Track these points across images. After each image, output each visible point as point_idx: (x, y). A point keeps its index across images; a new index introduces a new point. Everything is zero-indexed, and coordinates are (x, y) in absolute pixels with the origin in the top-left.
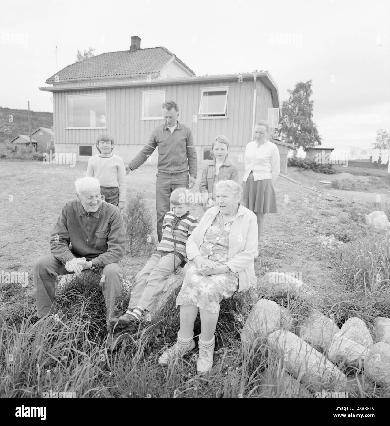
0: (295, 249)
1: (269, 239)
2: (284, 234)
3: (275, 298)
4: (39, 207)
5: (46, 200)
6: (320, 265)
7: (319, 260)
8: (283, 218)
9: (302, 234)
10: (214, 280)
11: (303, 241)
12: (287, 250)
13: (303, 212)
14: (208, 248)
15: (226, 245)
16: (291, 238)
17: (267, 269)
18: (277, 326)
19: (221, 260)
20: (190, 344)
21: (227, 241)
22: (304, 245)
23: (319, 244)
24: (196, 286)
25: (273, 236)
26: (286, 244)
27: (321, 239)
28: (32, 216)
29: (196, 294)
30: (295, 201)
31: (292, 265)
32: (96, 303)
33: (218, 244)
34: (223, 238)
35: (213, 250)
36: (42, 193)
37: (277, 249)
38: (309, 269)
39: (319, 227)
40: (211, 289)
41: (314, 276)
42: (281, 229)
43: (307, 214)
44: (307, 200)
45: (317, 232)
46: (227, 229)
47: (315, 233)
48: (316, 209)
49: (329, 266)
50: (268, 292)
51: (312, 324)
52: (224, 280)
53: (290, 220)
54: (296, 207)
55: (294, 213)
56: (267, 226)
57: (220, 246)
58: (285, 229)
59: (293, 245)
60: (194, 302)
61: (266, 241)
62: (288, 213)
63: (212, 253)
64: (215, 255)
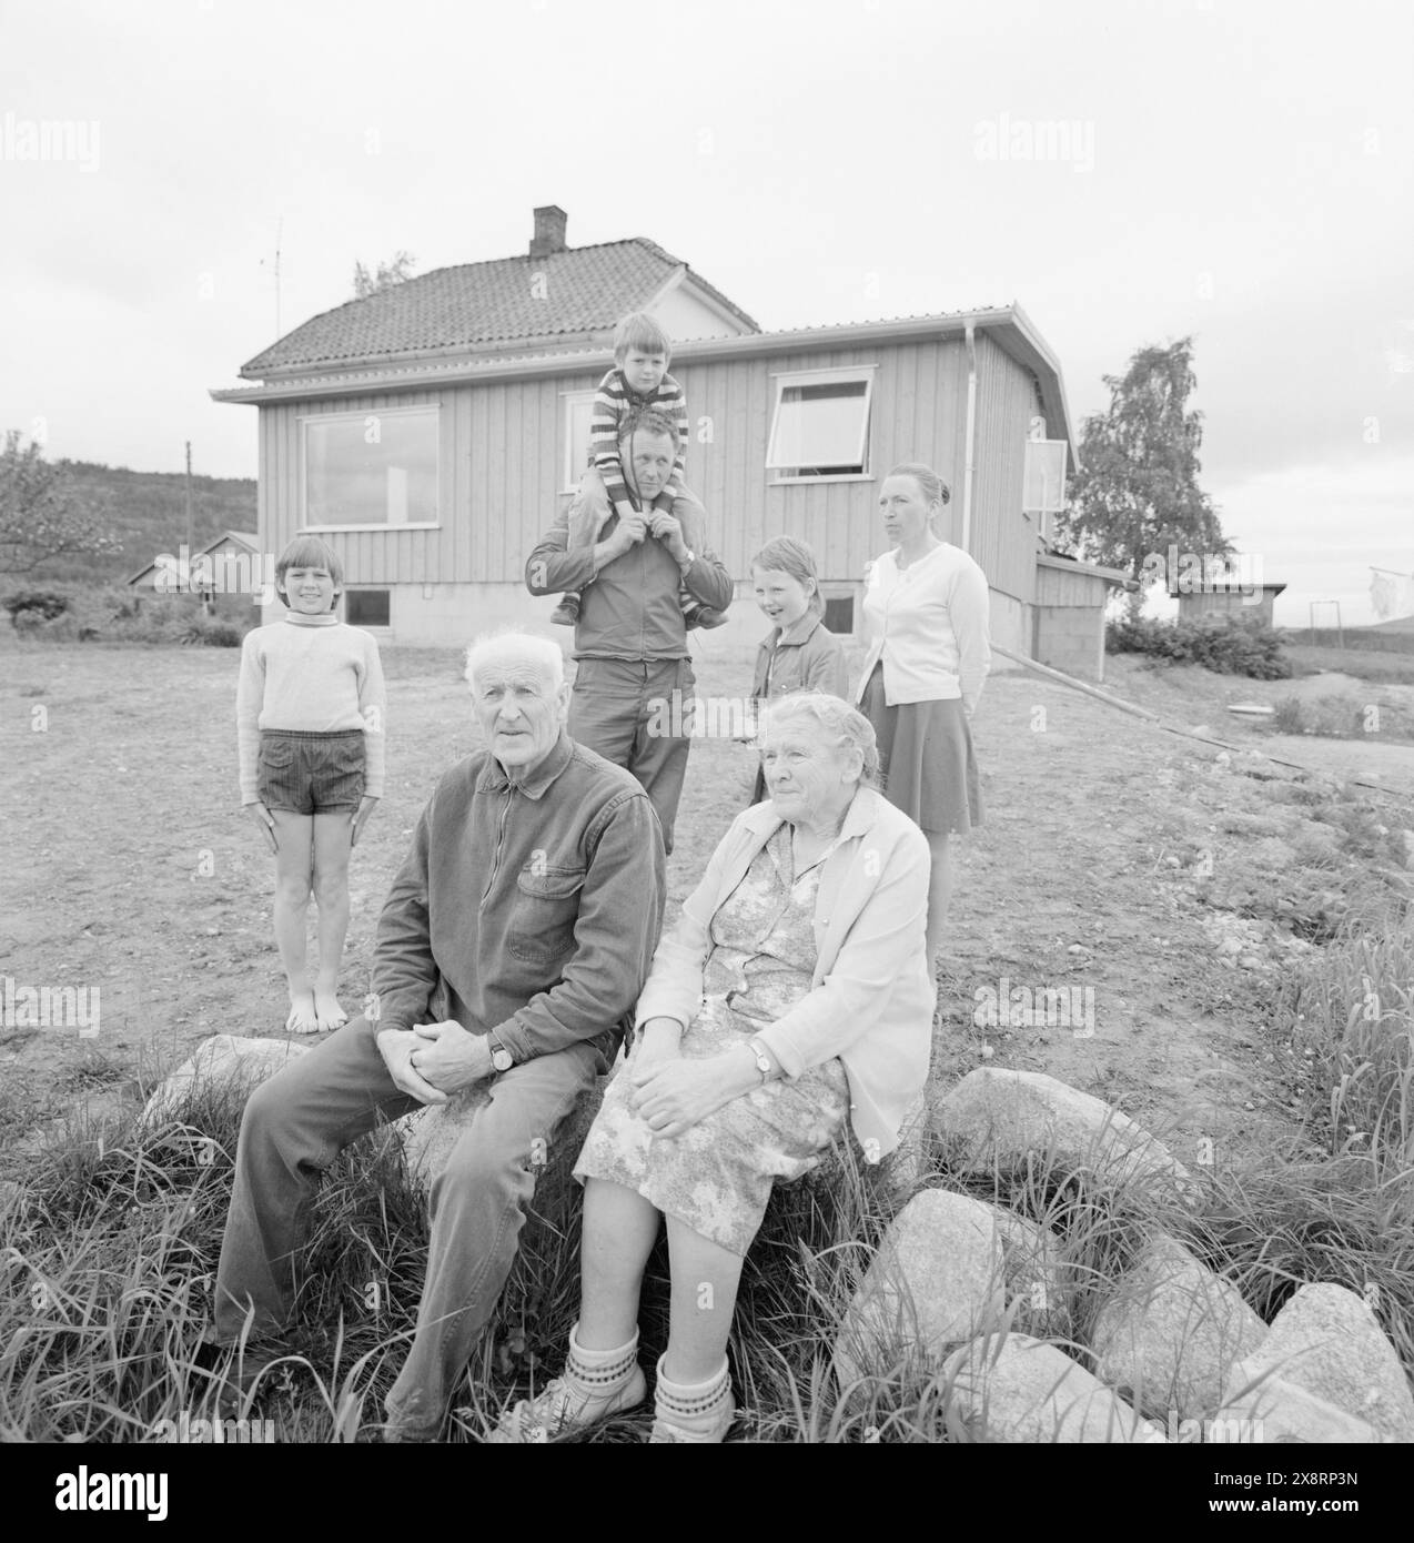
0: (1111, 968)
1: (1009, 928)
2: (1069, 909)
3: (997, 1178)
4: (161, 811)
5: (196, 784)
6: (1209, 1036)
7: (1202, 1016)
8: (1068, 848)
9: (1142, 909)
11: (1144, 935)
12: (1077, 976)
13: (1152, 824)
14: (730, 967)
16: (1098, 925)
17: (988, 1050)
20: (619, 1380)
22: (1146, 954)
23: (1210, 951)
25: (1026, 919)
26: (1076, 948)
27: (1217, 932)
28: (131, 843)
29: (647, 1143)
30: (1122, 780)
33: (763, 954)
34: (781, 935)
35: (747, 976)
36: (186, 759)
37: (1037, 970)
38: (1160, 1051)
39: (1212, 883)
41: (1182, 1082)
42: (1060, 889)
43: (1167, 831)
44: (1168, 777)
45: (1203, 901)
46: (801, 893)
47: (1196, 904)
48: (1206, 810)
49: (1246, 1040)
50: (972, 1151)
51: (1146, 1306)
53: (1097, 855)
54: (1124, 802)
55: (1115, 827)
56: (1004, 879)
57: (767, 961)
58: (1074, 889)
59: (1100, 955)
60: (629, 1174)
61: (998, 936)
62: (1093, 827)
63: (743, 987)
64: (756, 991)
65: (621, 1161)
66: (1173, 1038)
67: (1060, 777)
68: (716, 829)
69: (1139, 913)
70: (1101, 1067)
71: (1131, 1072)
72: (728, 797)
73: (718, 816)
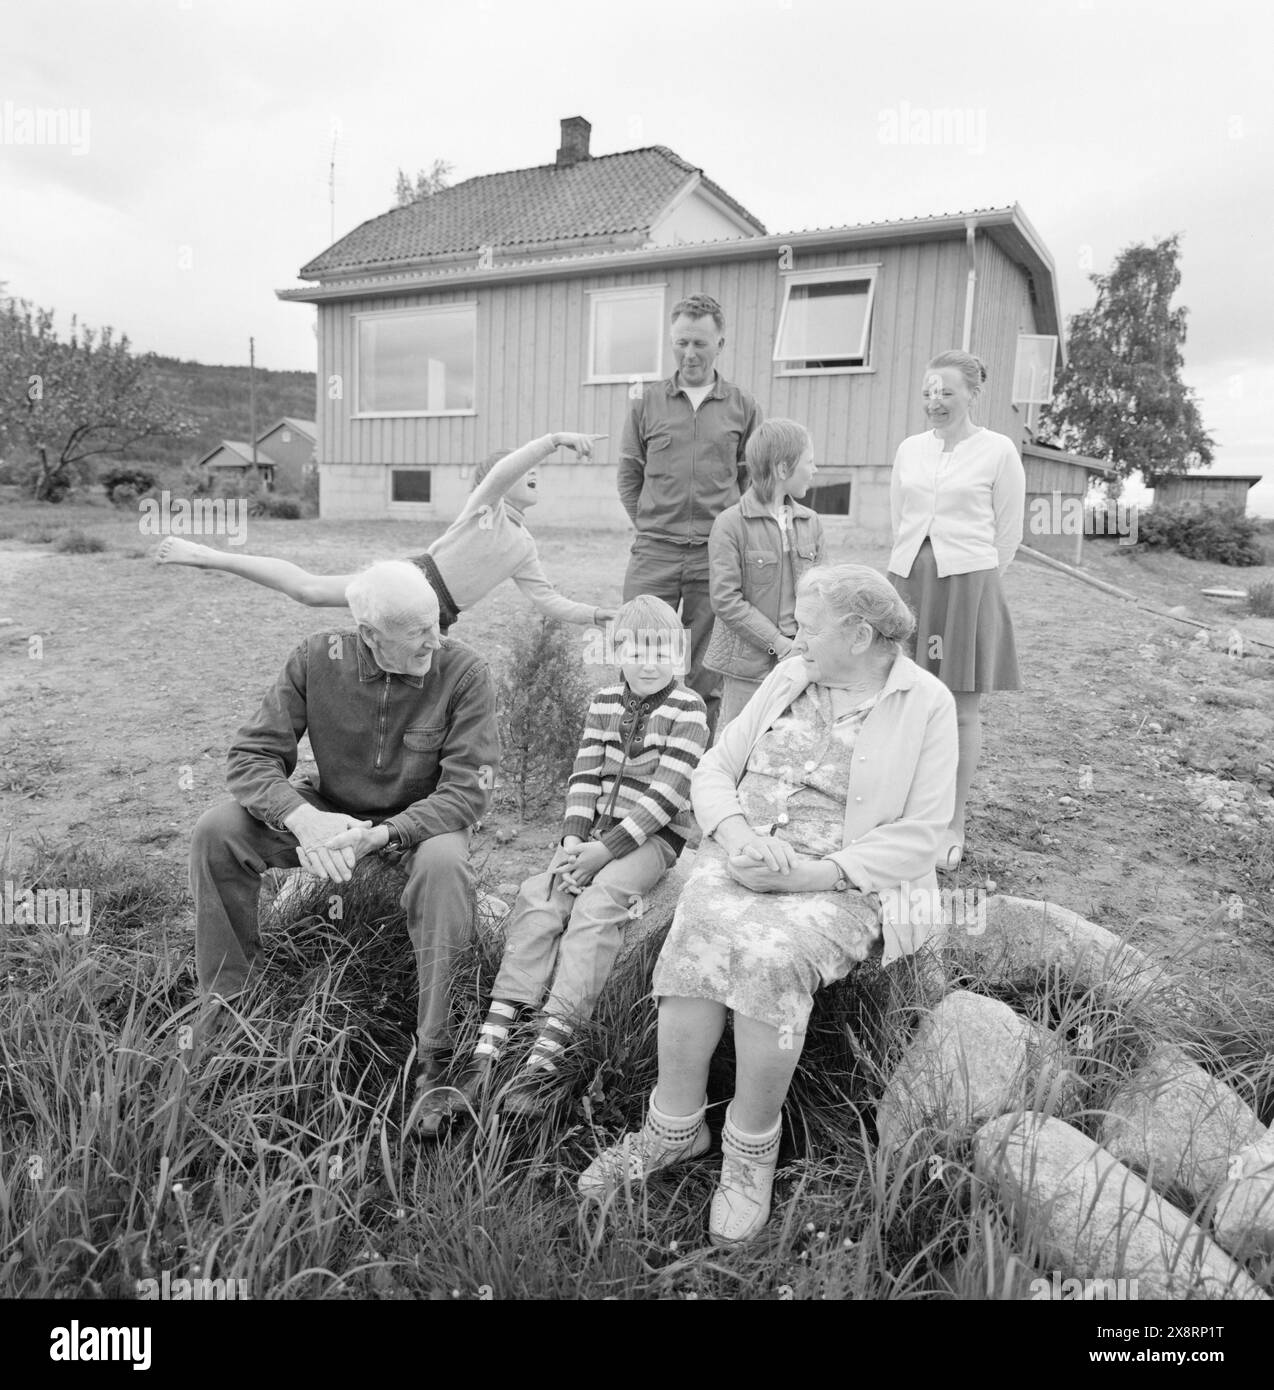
0: (1100, 818)
1: (1003, 780)
2: (1058, 766)
3: (1011, 991)
6: (1195, 881)
7: (1188, 864)
8: (1055, 712)
9: (1127, 768)
10: (791, 916)
11: (1131, 791)
12: (1068, 824)
13: (1135, 693)
14: (771, 800)
15: (839, 790)
18: (1013, 1095)
19: (818, 846)
20: (692, 1138)
21: (843, 778)
22: (1133, 807)
23: (1193, 807)
24: (723, 932)
25: (1018, 772)
26: (1067, 800)
27: (1199, 790)
28: (232, 683)
29: (726, 963)
30: (1105, 653)
31: (1084, 875)
32: (386, 968)
33: (809, 787)
34: (830, 767)
35: (789, 809)
37: (1031, 817)
38: (1151, 892)
39: (1193, 748)
40: (778, 944)
41: (1170, 920)
42: (1049, 748)
43: (1149, 700)
44: (1149, 652)
45: (1184, 763)
46: (844, 733)
47: (1177, 766)
48: (1185, 682)
49: (1230, 887)
50: (988, 966)
51: (1154, 1099)
52: (827, 916)
53: (1082, 719)
54: (1108, 673)
55: (1099, 694)
56: (996, 738)
57: (815, 796)
58: (1062, 748)
59: (1090, 806)
60: (714, 990)
61: (992, 786)
62: (1078, 694)
63: (784, 819)
64: (796, 823)
65: (706, 980)
66: (1160, 882)
67: (1046, 649)
69: (1124, 771)
70: (1095, 903)
71: (1123, 909)
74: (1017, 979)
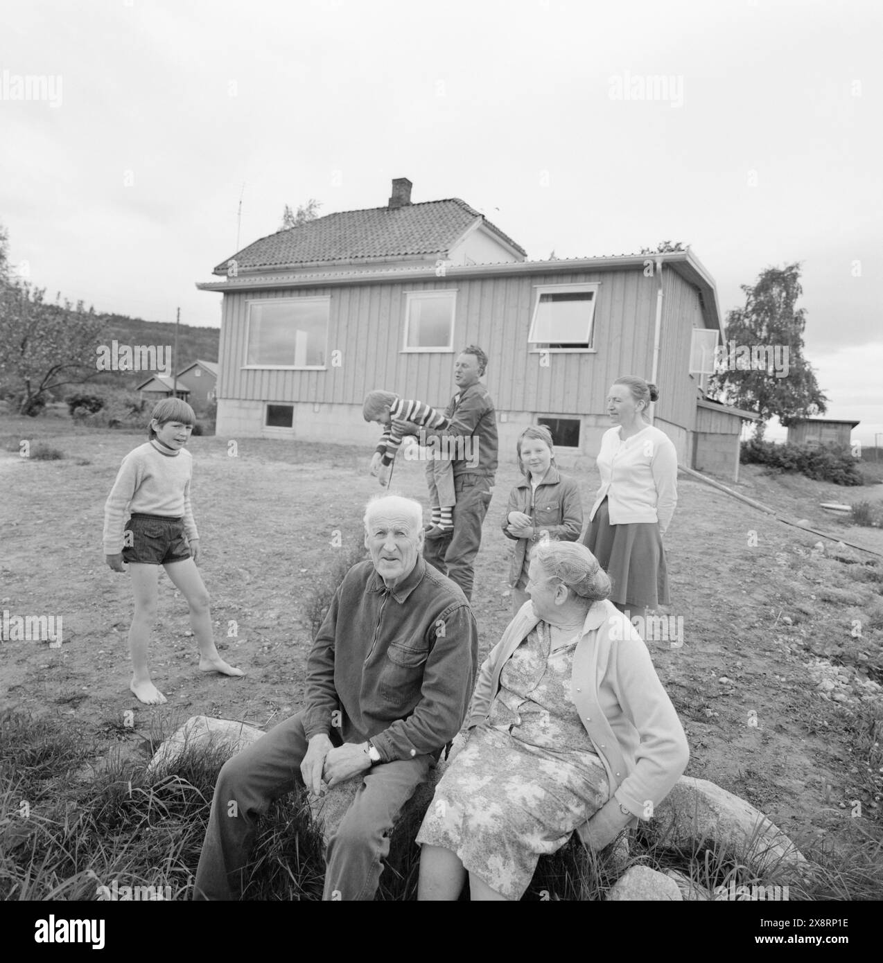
0: (747, 696)
1: (680, 661)
2: (719, 651)
3: (679, 853)
6: (813, 750)
7: (808, 735)
8: (718, 607)
9: (768, 654)
11: (769, 674)
12: (725, 699)
13: (773, 592)
14: (509, 708)
15: (550, 705)
16: (739, 664)
21: (552, 696)
22: (770, 687)
23: (813, 687)
25: (691, 655)
26: (724, 680)
27: (818, 674)
30: (753, 559)
31: (735, 743)
33: (531, 700)
34: (543, 688)
35: (520, 714)
37: (699, 693)
38: (781, 759)
39: (813, 637)
41: (797, 784)
42: (713, 635)
43: (783, 598)
44: (783, 559)
45: (807, 650)
46: (556, 663)
47: (803, 651)
48: (808, 583)
49: (838, 755)
50: (662, 832)
53: (736, 612)
54: (754, 575)
55: (749, 593)
58: (722, 637)
59: (740, 686)
60: (451, 842)
61: (673, 666)
62: (734, 592)
63: (519, 721)
64: (526, 724)
65: (446, 833)
66: (789, 750)
67: (711, 555)
68: (493, 579)
69: (765, 656)
70: (743, 767)
71: (762, 774)
72: (500, 557)
73: (493, 570)
74: (683, 845)
